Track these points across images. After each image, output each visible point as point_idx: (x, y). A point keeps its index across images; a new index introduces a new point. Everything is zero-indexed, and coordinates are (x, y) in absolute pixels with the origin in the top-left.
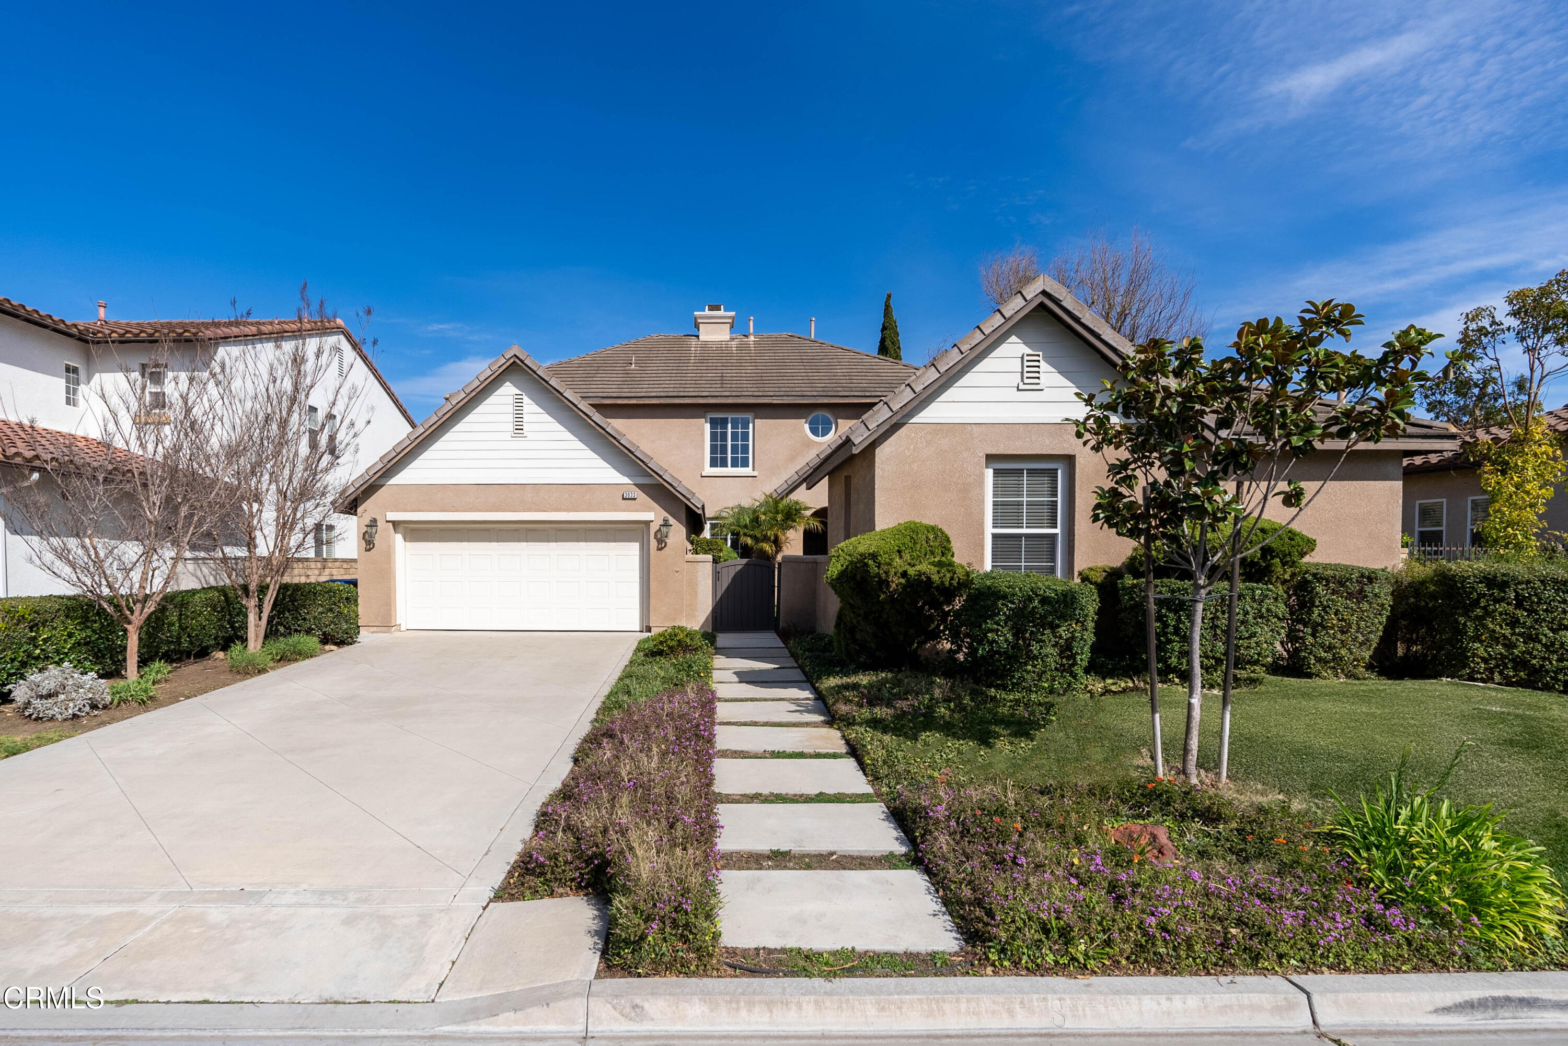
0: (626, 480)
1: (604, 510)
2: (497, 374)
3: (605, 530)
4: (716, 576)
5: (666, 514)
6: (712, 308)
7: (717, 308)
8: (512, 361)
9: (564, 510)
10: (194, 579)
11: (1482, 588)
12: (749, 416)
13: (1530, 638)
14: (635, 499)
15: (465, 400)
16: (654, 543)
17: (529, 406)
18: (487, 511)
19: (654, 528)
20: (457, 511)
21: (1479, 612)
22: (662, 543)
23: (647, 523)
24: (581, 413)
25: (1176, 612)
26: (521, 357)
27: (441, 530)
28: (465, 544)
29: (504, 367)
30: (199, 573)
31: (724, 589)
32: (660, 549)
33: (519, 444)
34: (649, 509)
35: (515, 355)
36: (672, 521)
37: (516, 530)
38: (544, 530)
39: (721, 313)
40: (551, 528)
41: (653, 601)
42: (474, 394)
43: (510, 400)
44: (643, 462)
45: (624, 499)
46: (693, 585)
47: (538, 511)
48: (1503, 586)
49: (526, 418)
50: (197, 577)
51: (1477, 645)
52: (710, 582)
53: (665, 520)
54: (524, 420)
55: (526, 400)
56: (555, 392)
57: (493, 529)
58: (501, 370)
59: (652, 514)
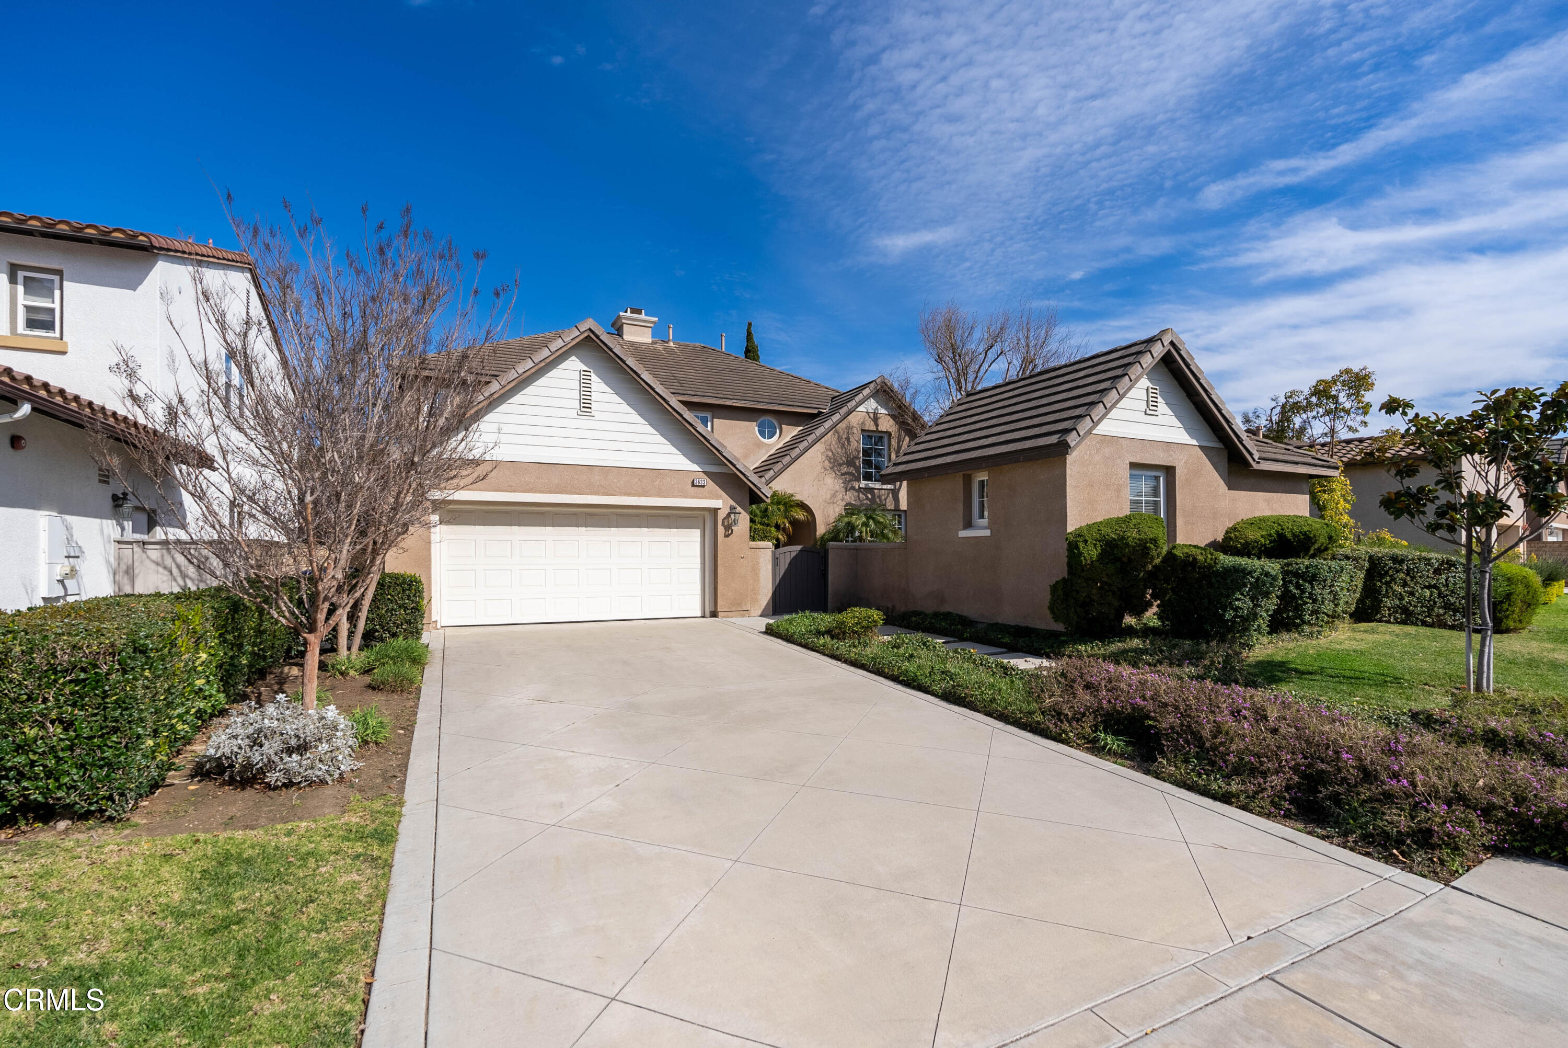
0: (696, 468)
1: (674, 496)
2: (569, 346)
3: (667, 516)
4: (776, 561)
5: (734, 504)
6: (634, 311)
7: (639, 312)
8: (586, 334)
9: (634, 495)
10: (161, 570)
11: (1390, 564)
12: (708, 415)
13: (1412, 594)
14: (704, 486)
15: (533, 370)
16: (721, 530)
17: (598, 385)
18: (551, 492)
19: (722, 515)
20: (514, 491)
21: (1388, 579)
22: (728, 528)
23: (715, 511)
24: (657, 397)
25: (1310, 583)
26: (597, 332)
27: (487, 512)
28: (516, 529)
29: (578, 340)
30: (168, 561)
31: (781, 574)
32: (727, 536)
33: (585, 423)
34: (718, 497)
35: (590, 329)
36: (739, 509)
37: (575, 514)
38: (604, 515)
39: (643, 316)
40: (612, 513)
41: (720, 588)
42: (543, 364)
43: (576, 375)
44: (718, 450)
45: (693, 485)
46: (755, 570)
47: (606, 494)
48: (1401, 562)
49: (594, 396)
50: (165, 568)
51: (1386, 599)
52: (770, 567)
53: (732, 508)
54: (593, 398)
55: (594, 377)
56: (631, 373)
57: (549, 512)
58: (574, 343)
59: (720, 502)
